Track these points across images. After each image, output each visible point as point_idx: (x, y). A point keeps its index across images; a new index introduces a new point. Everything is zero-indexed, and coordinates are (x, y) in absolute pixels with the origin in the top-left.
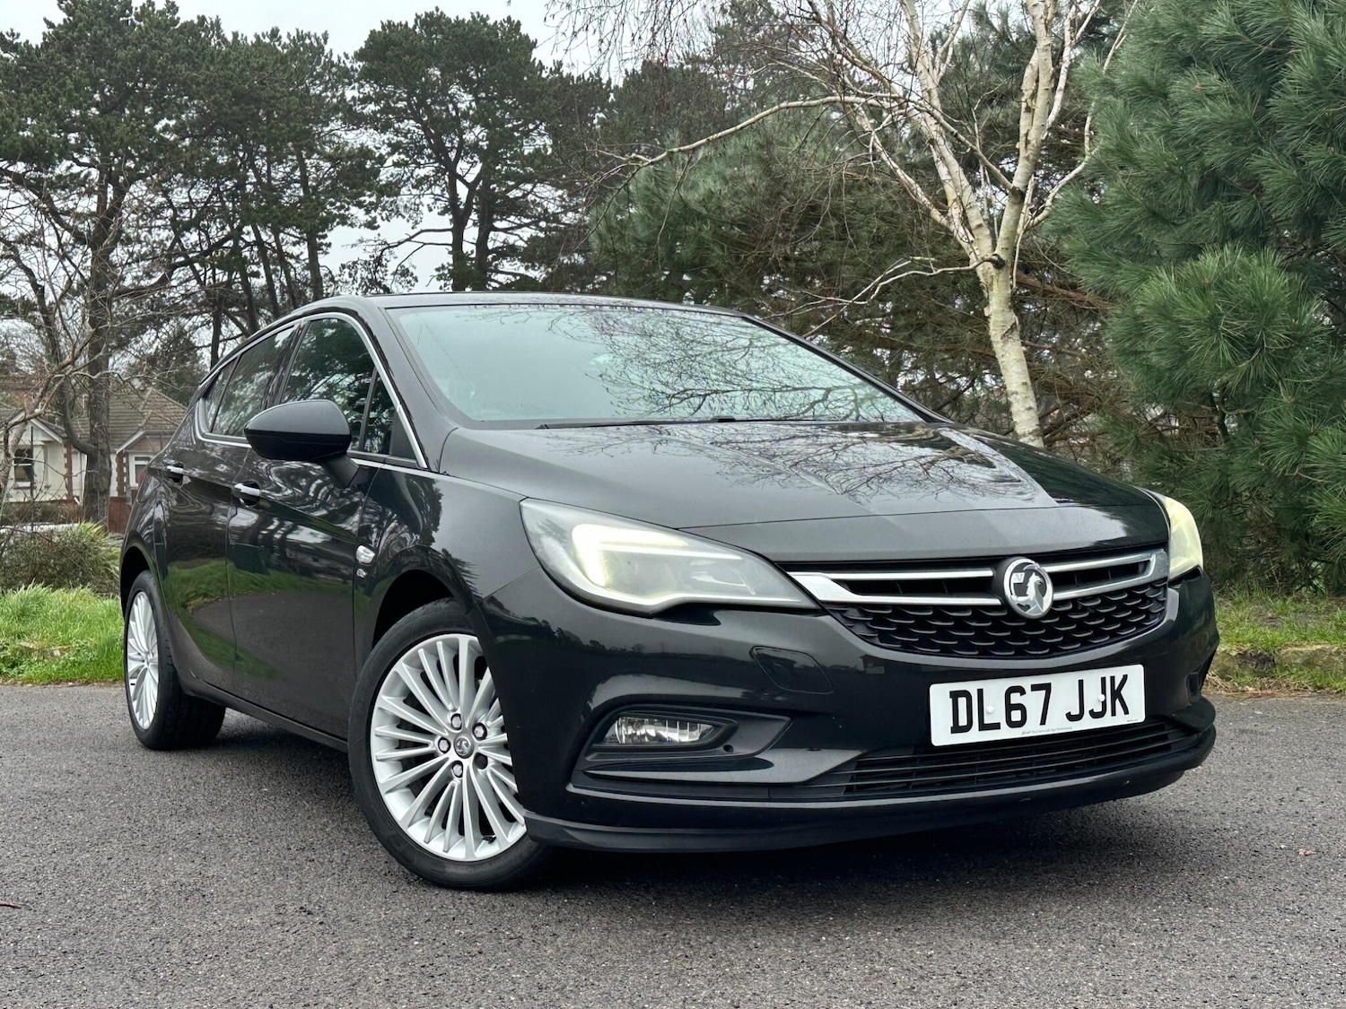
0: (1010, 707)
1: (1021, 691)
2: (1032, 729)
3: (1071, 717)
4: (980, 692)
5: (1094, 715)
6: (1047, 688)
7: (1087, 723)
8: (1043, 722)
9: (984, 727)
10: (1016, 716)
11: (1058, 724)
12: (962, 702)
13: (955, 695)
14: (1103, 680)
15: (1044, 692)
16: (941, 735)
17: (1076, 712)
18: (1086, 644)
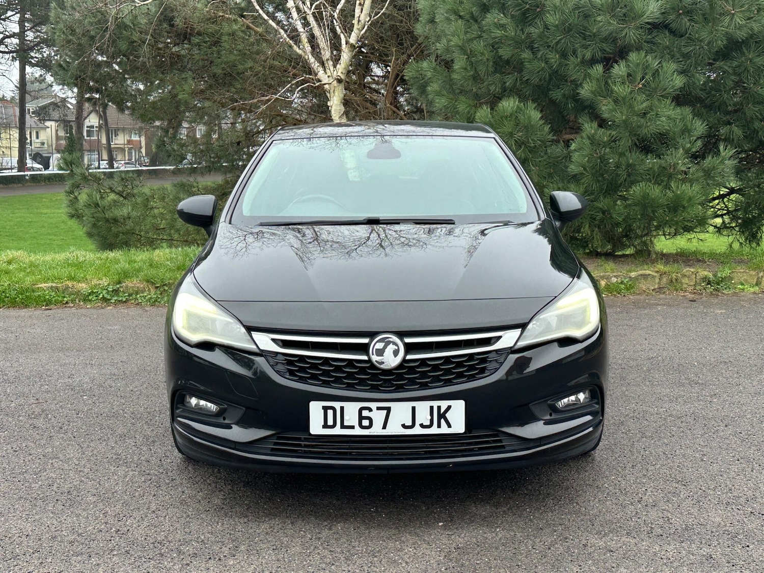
0: (361, 418)
1: (370, 410)
2: (377, 430)
3: (404, 426)
4: (342, 408)
5: (422, 426)
6: (388, 410)
7: (417, 431)
8: (384, 427)
9: (343, 426)
10: (366, 423)
11: (394, 429)
12: (330, 412)
13: (325, 409)
14: (432, 408)
15: (386, 411)
16: (316, 427)
17: (409, 423)
18: (424, 386)
